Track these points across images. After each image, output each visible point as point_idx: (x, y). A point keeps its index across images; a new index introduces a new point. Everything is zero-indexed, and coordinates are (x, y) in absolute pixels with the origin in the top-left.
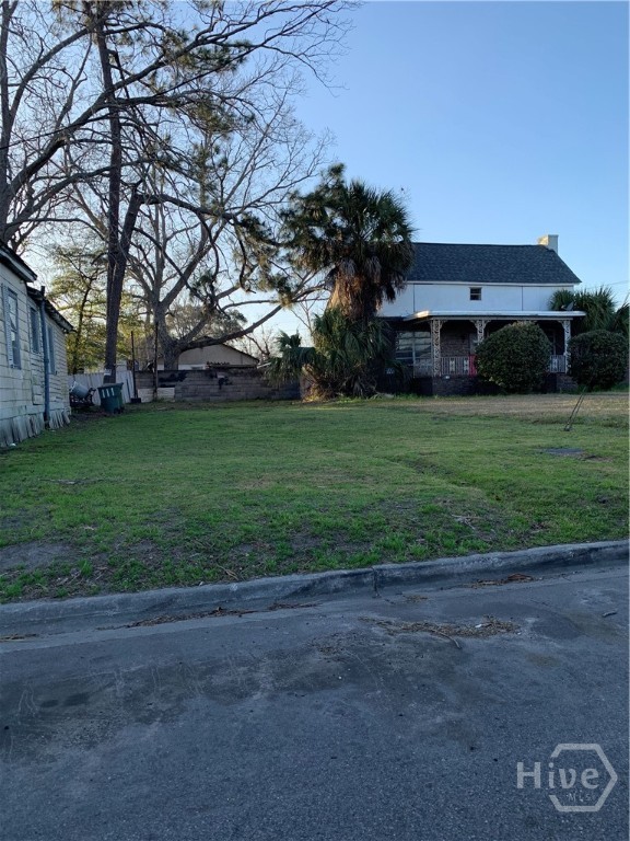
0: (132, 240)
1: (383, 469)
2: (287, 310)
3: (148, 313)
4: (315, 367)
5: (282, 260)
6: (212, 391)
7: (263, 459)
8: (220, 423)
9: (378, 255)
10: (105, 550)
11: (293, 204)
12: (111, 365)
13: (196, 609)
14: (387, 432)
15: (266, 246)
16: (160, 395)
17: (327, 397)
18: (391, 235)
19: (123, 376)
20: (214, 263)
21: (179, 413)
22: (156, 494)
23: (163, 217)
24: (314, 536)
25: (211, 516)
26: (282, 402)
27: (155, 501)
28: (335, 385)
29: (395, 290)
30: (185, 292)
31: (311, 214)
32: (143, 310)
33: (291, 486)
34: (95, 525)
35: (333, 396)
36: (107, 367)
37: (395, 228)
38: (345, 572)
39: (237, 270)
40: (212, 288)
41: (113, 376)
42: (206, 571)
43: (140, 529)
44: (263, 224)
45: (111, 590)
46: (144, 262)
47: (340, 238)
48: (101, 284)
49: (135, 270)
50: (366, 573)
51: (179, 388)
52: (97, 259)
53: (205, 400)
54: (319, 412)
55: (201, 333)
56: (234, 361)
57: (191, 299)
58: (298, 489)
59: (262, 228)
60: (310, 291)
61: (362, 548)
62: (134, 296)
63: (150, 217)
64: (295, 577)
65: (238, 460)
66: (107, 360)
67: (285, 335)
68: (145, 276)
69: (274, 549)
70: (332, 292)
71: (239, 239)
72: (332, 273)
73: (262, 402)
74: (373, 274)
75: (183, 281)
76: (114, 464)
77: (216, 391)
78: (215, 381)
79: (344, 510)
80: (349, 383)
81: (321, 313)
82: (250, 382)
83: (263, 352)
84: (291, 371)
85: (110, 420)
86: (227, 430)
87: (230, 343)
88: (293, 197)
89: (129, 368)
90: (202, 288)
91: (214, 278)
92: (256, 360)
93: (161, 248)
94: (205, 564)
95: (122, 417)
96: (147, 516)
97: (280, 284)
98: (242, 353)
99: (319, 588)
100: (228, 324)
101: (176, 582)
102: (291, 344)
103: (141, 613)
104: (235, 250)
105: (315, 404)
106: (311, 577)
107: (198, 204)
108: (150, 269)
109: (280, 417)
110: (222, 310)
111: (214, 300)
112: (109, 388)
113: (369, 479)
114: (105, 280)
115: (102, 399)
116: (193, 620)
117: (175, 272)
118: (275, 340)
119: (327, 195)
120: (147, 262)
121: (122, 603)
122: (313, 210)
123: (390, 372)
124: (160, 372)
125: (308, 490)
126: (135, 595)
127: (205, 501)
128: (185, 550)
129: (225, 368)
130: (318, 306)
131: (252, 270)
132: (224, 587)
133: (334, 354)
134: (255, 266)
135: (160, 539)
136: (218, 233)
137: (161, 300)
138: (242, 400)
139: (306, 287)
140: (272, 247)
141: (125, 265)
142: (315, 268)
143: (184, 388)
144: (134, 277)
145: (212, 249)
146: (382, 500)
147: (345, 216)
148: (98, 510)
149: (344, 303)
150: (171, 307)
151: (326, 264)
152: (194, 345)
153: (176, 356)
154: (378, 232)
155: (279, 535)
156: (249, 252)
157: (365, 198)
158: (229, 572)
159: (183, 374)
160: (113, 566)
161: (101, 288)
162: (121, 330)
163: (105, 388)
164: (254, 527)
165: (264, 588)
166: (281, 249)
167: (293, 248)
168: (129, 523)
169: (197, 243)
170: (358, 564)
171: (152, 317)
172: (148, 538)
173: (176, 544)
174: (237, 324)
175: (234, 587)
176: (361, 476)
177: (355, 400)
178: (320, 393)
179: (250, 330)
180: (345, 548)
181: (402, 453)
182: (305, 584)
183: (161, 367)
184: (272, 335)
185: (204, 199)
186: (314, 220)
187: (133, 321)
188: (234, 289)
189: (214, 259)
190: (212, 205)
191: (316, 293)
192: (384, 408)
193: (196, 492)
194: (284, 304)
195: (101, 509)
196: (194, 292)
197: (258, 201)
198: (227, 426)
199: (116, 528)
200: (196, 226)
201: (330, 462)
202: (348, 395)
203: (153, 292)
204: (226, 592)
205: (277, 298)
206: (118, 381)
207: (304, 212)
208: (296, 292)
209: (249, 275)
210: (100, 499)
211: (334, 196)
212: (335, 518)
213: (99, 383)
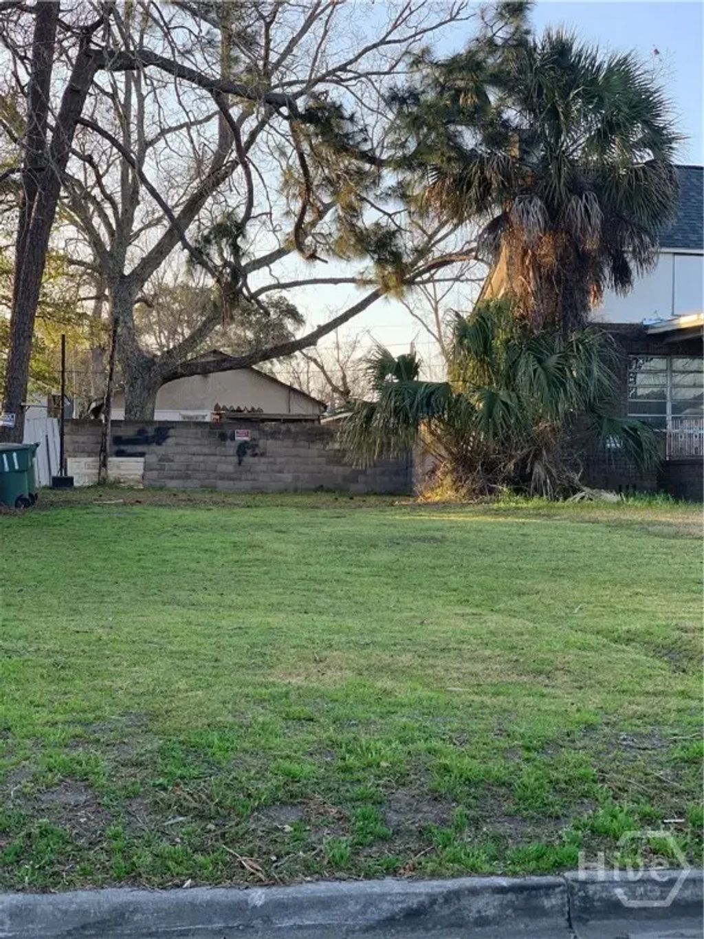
0: (75, 145)
1: (592, 657)
2: (394, 302)
3: (99, 298)
4: (449, 424)
5: (387, 195)
6: (223, 467)
7: (325, 620)
8: (237, 537)
9: (598, 189)
11: (417, 76)
12: (15, 405)
14: (603, 577)
15: (355, 163)
16: (112, 473)
17: (472, 492)
18: (629, 147)
19: (40, 429)
20: (243, 199)
21: (152, 512)
22: (98, 682)
23: (141, 99)
24: (436, 798)
25: (214, 737)
26: (372, 500)
27: (96, 698)
28: (490, 468)
29: (633, 265)
30: (178, 257)
31: (455, 99)
32: (88, 291)
33: (388, 684)
35: (486, 490)
36: (8, 408)
37: (638, 132)
38: (503, 882)
39: (287, 213)
40: (236, 250)
41: (20, 426)
42: (199, 858)
43: (63, 756)
44: (351, 118)
46: (96, 191)
47: (516, 152)
49: (77, 206)
50: (549, 887)
51: (153, 459)
53: (204, 488)
54: (453, 526)
55: (207, 344)
56: (274, 405)
57: (190, 273)
58: (404, 691)
59: (348, 127)
60: (444, 262)
61: (543, 831)
62: (71, 262)
63: (114, 96)
64: (391, 885)
65: (275, 620)
66: (8, 393)
67: (386, 354)
68: (96, 221)
69: (347, 819)
70: (492, 265)
71: (298, 147)
72: (494, 226)
73: (326, 498)
74: (584, 230)
75: (175, 234)
76: (11, 613)
77: (230, 468)
78: (231, 447)
79: (503, 743)
80: (522, 464)
81: (467, 309)
82: (302, 451)
83: (335, 389)
84: (395, 432)
85: (5, 520)
86: (251, 555)
87: (266, 366)
88: (417, 62)
89: (52, 412)
90: (213, 251)
91: (240, 228)
92: (321, 404)
93: (132, 163)
94: (196, 841)
95: (33, 515)
96: (79, 730)
97: (380, 245)
98: (290, 389)
99: (444, 912)
100: (267, 327)
101: (132, 876)
102: (397, 374)
104: (288, 172)
105: (444, 506)
106: (426, 887)
107: (215, 72)
108: (106, 205)
109: (367, 531)
110: (254, 296)
111: (239, 273)
112: (8, 452)
113: (561, 678)
114: (15, 225)
117: (160, 212)
118: (364, 365)
119: (490, 61)
120: (103, 191)
121: (18, 914)
122: (459, 91)
123: (613, 443)
124: (116, 423)
125: (423, 692)
126: (46, 898)
127: (200, 704)
128: (157, 807)
129: (252, 420)
130: (461, 294)
131: (321, 215)
132: (236, 894)
133: (491, 399)
134: (327, 207)
135: (103, 781)
136: (253, 135)
137: (127, 271)
138: (283, 492)
139: (436, 253)
140: (367, 167)
141: (57, 196)
142: (459, 216)
143: (164, 459)
144: (74, 223)
145: (240, 168)
146: (590, 728)
147: (528, 104)
149: (518, 290)
150: (148, 288)
151: (481, 208)
152: (190, 370)
153: (151, 390)
154: (601, 140)
155: (358, 789)
156: (317, 175)
157: (573, 68)
158: (247, 863)
159: (162, 432)
162: (40, 331)
164: (306, 768)
165: (323, 904)
166: (385, 171)
167: (411, 168)
168: (39, 742)
169: (209, 155)
170: (533, 865)
171: (106, 307)
172: (79, 777)
173: (137, 795)
174: (282, 326)
175: (258, 896)
176: (544, 671)
177: (535, 502)
178: (456, 484)
179: (311, 340)
180: (504, 828)
181: (638, 624)
182: (414, 902)
183: (118, 414)
184: (359, 354)
185: (228, 61)
186: (461, 111)
187: (65, 311)
188: (280, 253)
189: (244, 190)
190: (245, 77)
191: (457, 266)
192: (596, 522)
193: (182, 685)
194: (386, 288)
196: (197, 257)
197: (343, 68)
198: (252, 546)
200: (208, 118)
201: (474, 635)
202: (518, 491)
203: (111, 254)
204: (239, 908)
205: (371, 275)
206: (28, 440)
207: (441, 93)
208: (414, 263)
209: (313, 224)
211: (506, 60)
212: (484, 760)
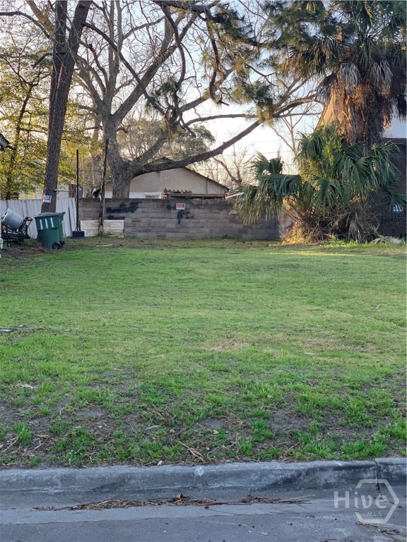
0: (82, 38)
1: (388, 335)
3: (97, 128)
4: (300, 199)
5: (263, 65)
6: (169, 225)
7: (232, 314)
8: (179, 266)
9: (389, 58)
10: (46, 414)
12: (51, 191)
13: (152, 494)
14: (393, 288)
15: (244, 46)
16: (106, 229)
17: (314, 239)
19: (65, 204)
20: (179, 68)
21: (129, 251)
22: (105, 349)
23: (120, 10)
24: (300, 415)
25: (172, 381)
26: (256, 243)
27: (105, 358)
28: (324, 224)
31: (304, 7)
32: (90, 124)
33: (271, 351)
34: (34, 382)
35: (322, 237)
36: (47, 192)
38: (340, 464)
39: (205, 76)
40: (176, 99)
41: (54, 202)
42: (166, 448)
43: (88, 391)
44: (242, 19)
45: (53, 464)
46: (94, 65)
47: (340, 37)
48: (43, 91)
49: (84, 75)
50: (367, 467)
51: (129, 220)
52: (39, 61)
53: (159, 237)
54: (304, 258)
55: (159, 154)
56: (198, 189)
57: (147, 112)
58: (280, 354)
60: (296, 103)
61: (362, 435)
62: (82, 107)
63: (104, 9)
64: (275, 465)
65: (203, 314)
66: (47, 183)
67: (263, 157)
68: (95, 83)
69: (249, 427)
70: (326, 105)
71: (211, 37)
72: (327, 81)
73: (228, 242)
74: (381, 83)
75: (140, 89)
76: (54, 309)
77: (174, 226)
78: (174, 213)
79: (338, 384)
80: (343, 222)
81: (310, 131)
82: (216, 216)
83: (233, 179)
84: (268, 203)
85: (47, 256)
86: (187, 276)
87: (192, 167)
89: (71, 194)
90: (162, 100)
91: (178, 86)
92: (225, 188)
93: (115, 48)
94: (164, 439)
95: (62, 253)
96: (96, 376)
97: (260, 94)
98: (207, 179)
99: (306, 480)
100: (192, 144)
101: (129, 459)
102: (270, 169)
103: (87, 493)
104: (205, 52)
105: (297, 247)
106: (295, 466)
108: (100, 74)
109: (254, 262)
110: (186, 126)
111: (177, 112)
112: (48, 217)
113: (370, 347)
114: (48, 86)
115: (39, 231)
116: (149, 508)
117: (131, 77)
118: (250, 165)
120: (98, 65)
121: (65, 480)
122: (306, 2)
124: (107, 200)
125: (291, 356)
126: (81, 471)
127: (164, 362)
128: (142, 420)
129: (185, 197)
130: (306, 123)
131: (225, 77)
132: (187, 469)
133: (325, 185)
134: (229, 72)
135: (111, 405)
136: (185, 30)
137: (113, 112)
138: (205, 239)
139: (292, 98)
140: (252, 47)
141: (73, 70)
142: (305, 75)
143: (136, 221)
144: (82, 84)
145: (177, 50)
146: (388, 376)
147: (347, 9)
148: (37, 365)
149: (341, 120)
150: (125, 121)
151: (320, 69)
152: (150, 169)
153: (127, 181)
154: (390, 30)
155: (255, 410)
156: (223, 53)
158: (193, 451)
159: (135, 204)
160: (57, 434)
161: (43, 96)
162: (64, 148)
163: (43, 218)
164: (225, 398)
165: (238, 475)
166: (262, 50)
167: (278, 48)
168: (74, 383)
169: (159, 42)
170: (357, 454)
171: (101, 133)
172: (96, 402)
173: (130, 413)
174: (202, 143)
175: (200, 470)
176: (360, 343)
177: (350, 244)
178: (305, 234)
179: (219, 151)
180: (340, 433)
182: (288, 475)
183: (109, 195)
186: (307, 14)
187: (78, 137)
188: (201, 100)
189: (180, 63)
191: (305, 105)
192: (388, 255)
193: (152, 351)
194: (263, 119)
195: (42, 364)
196: (152, 103)
198: (188, 271)
199: (59, 388)
200: (159, 21)
201: (319, 323)
202: (340, 238)
203: (103, 102)
204: (189, 477)
205: (254, 112)
206: (58, 211)
207: (295, 4)
208: (279, 105)
209: (220, 82)
210: (41, 352)
212: (327, 395)
213: (37, 211)
